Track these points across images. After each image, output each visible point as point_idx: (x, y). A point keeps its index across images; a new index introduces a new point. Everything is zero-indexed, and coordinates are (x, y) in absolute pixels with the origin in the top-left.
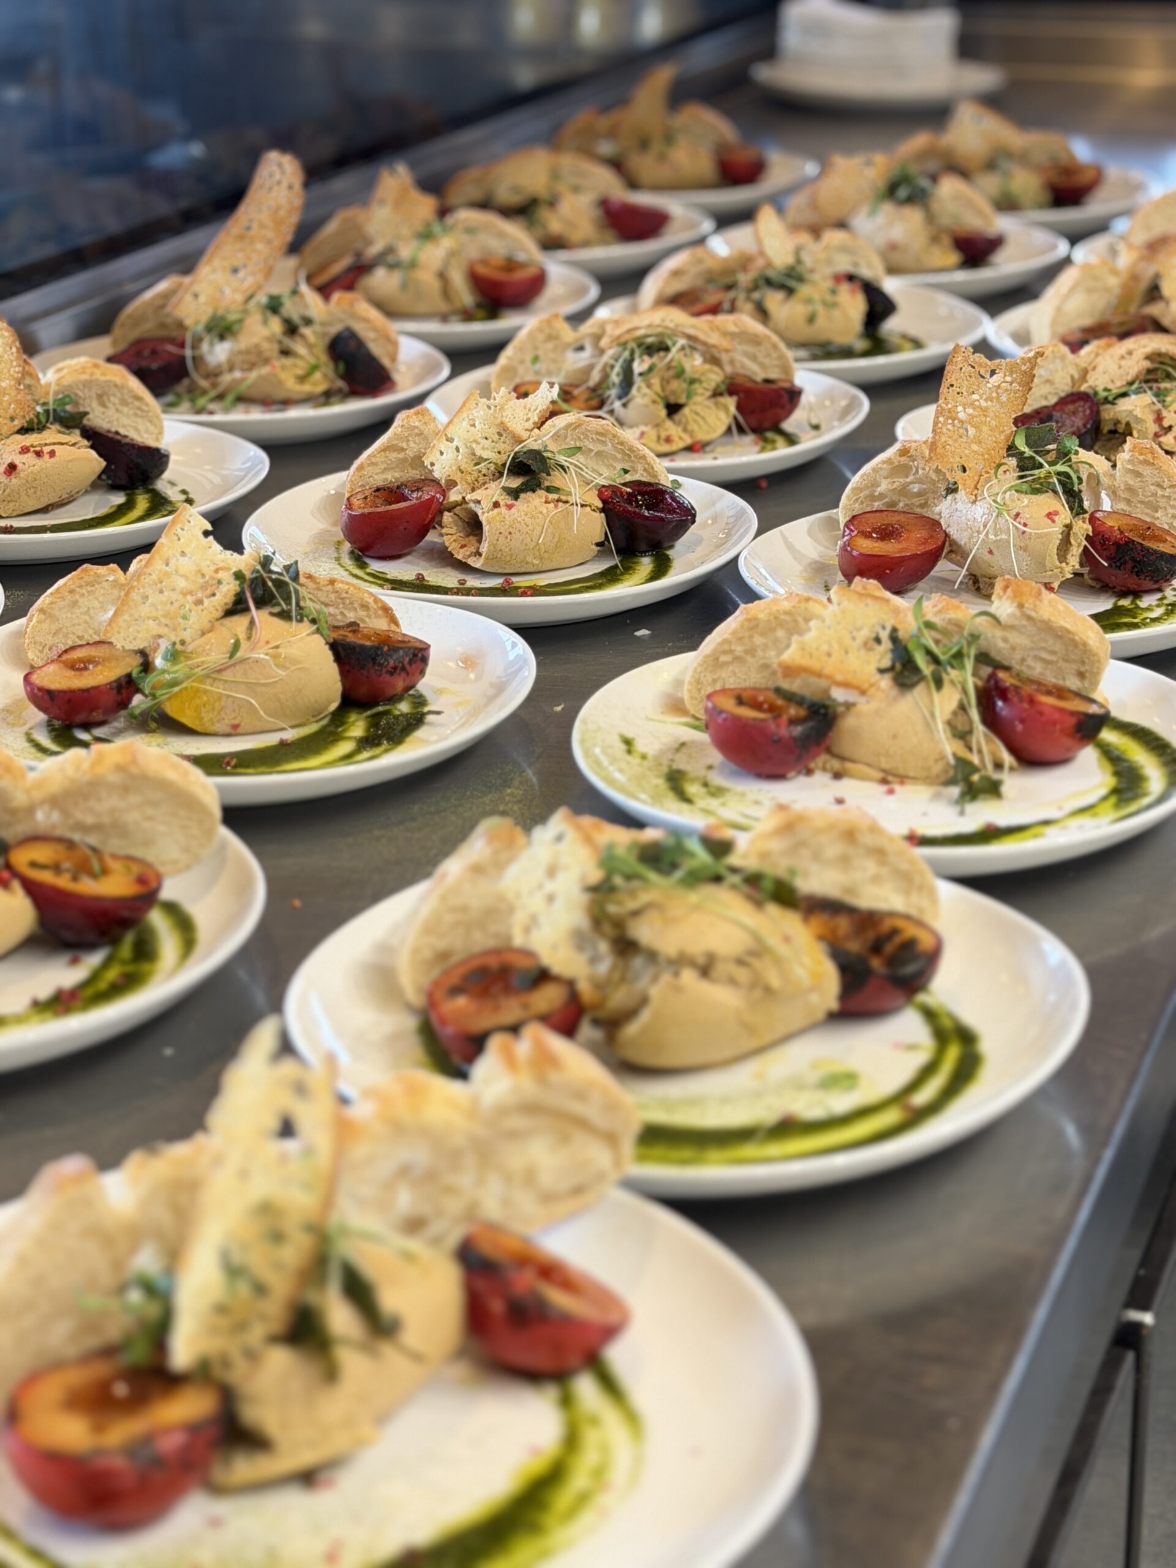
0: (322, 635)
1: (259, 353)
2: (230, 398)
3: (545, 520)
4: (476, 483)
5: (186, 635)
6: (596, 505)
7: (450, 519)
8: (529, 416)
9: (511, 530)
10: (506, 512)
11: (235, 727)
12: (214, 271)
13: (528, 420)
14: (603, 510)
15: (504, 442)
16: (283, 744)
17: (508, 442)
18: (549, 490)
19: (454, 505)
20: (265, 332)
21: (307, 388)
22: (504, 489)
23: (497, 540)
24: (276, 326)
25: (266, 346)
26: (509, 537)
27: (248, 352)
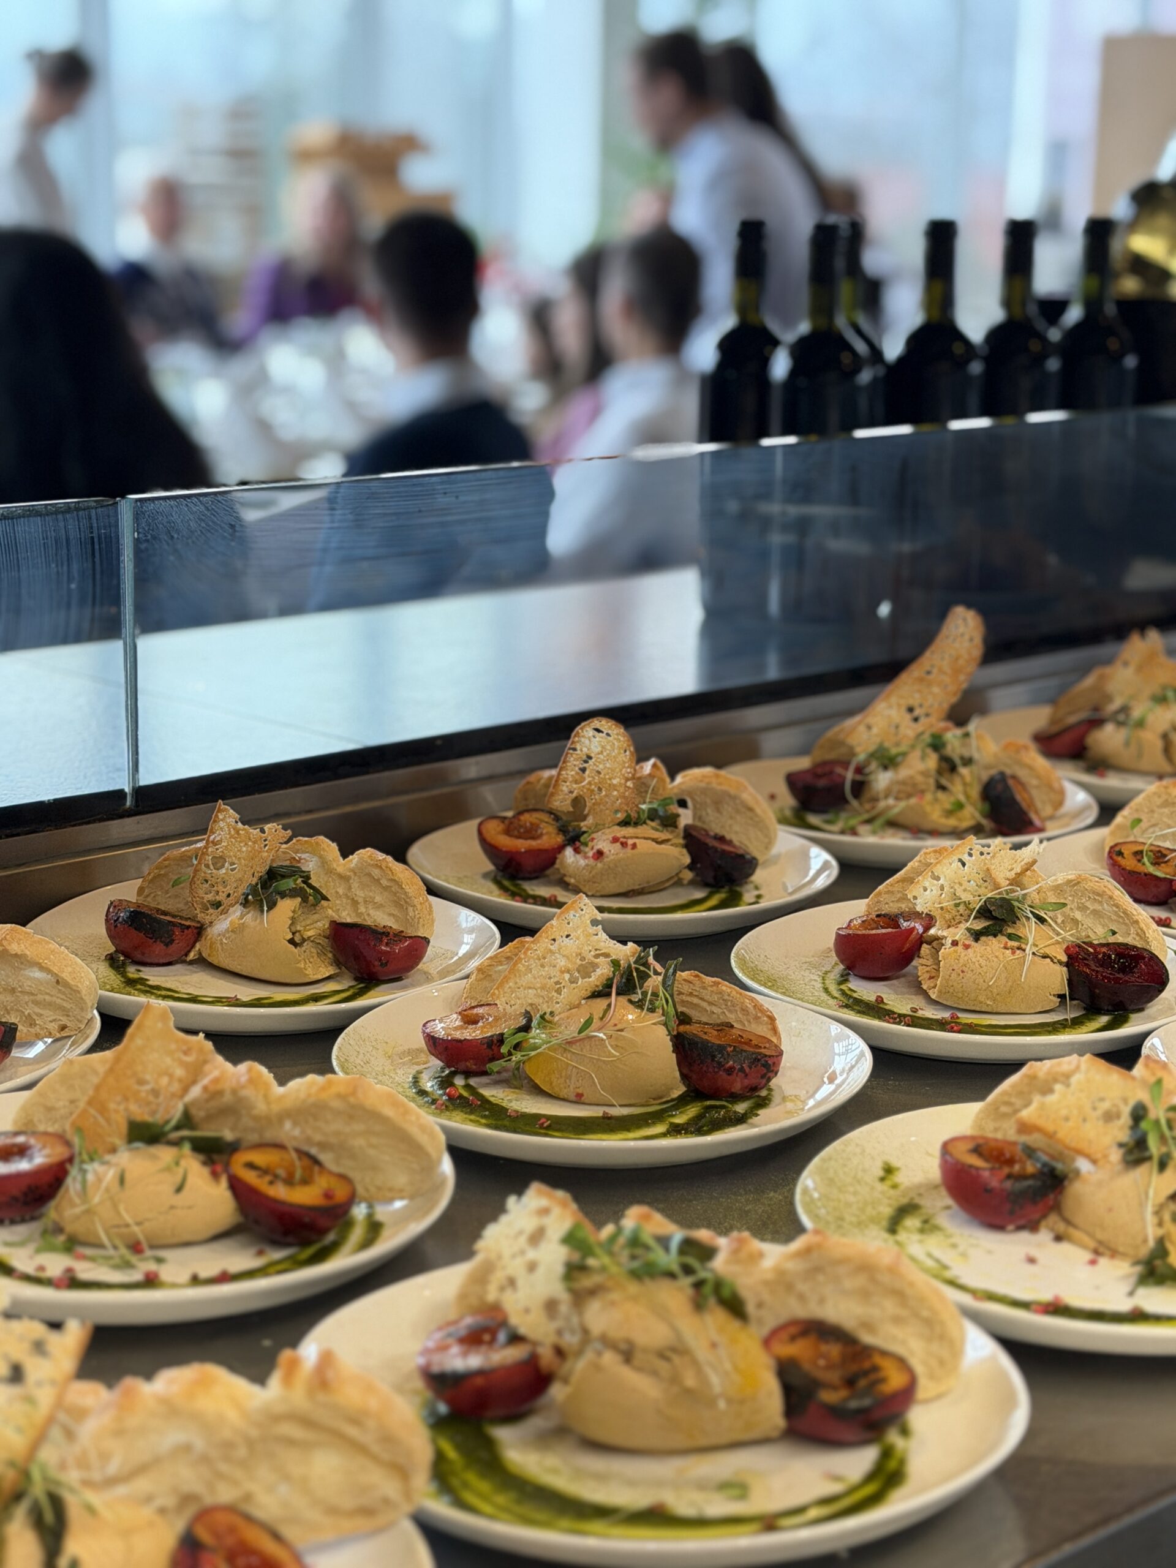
0: (667, 1028)
1: (914, 785)
2: (879, 822)
3: (1000, 964)
4: (952, 921)
5: (557, 1008)
6: (1058, 958)
7: (928, 952)
8: (1014, 866)
9: (964, 969)
10: (963, 951)
11: (579, 1095)
12: (890, 707)
13: (1012, 870)
14: (1067, 965)
15: (986, 888)
16: (607, 1118)
17: (989, 888)
18: (1010, 937)
19: (932, 939)
20: (920, 766)
21: (952, 822)
22: (968, 930)
23: (950, 976)
24: (932, 762)
25: (920, 779)
26: (962, 974)
27: (903, 783)
